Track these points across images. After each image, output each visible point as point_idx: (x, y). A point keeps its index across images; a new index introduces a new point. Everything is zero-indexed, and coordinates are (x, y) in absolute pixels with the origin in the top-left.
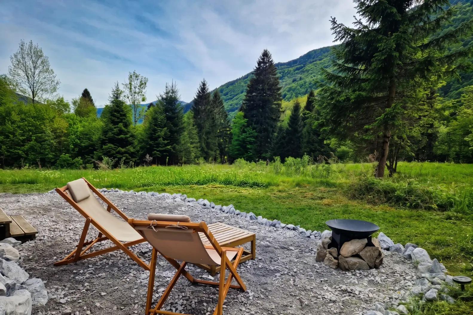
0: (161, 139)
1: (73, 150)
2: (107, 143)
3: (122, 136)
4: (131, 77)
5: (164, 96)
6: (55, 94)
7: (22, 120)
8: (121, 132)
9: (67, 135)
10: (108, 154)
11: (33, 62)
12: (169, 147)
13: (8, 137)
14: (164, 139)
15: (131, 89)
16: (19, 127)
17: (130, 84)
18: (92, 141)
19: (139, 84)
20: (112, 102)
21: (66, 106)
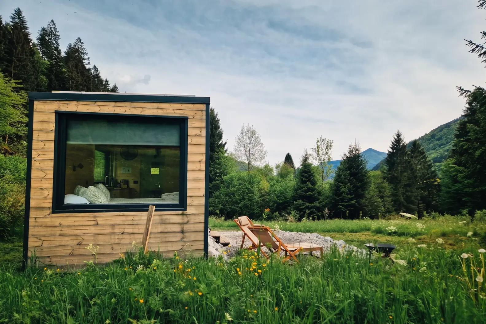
0: (345, 195)
1: (273, 206)
2: (297, 199)
3: (310, 193)
4: (318, 141)
5: (348, 155)
6: (263, 161)
7: (240, 184)
8: (309, 190)
9: (269, 194)
10: (298, 209)
11: (249, 139)
12: (353, 202)
13: (230, 198)
14: (348, 194)
15: (318, 151)
16: (238, 190)
17: (318, 147)
18: (286, 198)
19: (325, 146)
20: (302, 165)
21: (271, 170)
